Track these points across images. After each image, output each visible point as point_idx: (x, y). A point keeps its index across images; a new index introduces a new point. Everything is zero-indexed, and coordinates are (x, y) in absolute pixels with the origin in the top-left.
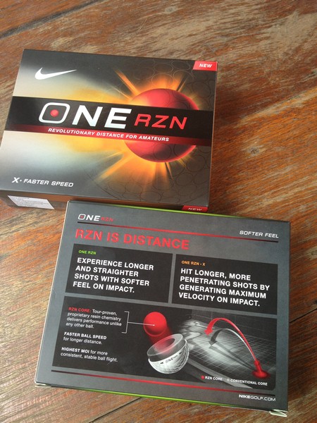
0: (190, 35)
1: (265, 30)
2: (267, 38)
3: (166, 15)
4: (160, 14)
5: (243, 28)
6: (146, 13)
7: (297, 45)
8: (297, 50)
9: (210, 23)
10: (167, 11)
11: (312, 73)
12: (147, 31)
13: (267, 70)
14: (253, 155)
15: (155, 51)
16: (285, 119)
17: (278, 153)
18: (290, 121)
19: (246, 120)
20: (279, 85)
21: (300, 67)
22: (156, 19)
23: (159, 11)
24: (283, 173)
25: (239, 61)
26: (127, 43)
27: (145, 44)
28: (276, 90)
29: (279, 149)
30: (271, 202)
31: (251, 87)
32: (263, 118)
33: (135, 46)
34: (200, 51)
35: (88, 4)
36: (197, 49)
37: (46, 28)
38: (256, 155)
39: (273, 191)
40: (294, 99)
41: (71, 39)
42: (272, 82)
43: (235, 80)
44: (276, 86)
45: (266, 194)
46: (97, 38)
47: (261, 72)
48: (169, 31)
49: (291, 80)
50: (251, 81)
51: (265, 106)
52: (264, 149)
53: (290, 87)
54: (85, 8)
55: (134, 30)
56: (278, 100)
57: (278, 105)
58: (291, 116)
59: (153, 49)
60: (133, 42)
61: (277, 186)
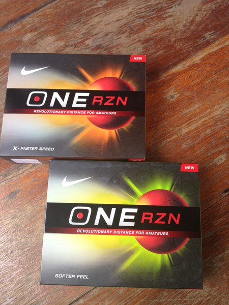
0: (118, 20)
1: (168, 11)
2: (170, 16)
3: (99, 8)
4: (95, 7)
5: (153, 11)
6: (85, 7)
7: (191, 18)
8: (192, 22)
9: (130, 10)
10: (99, 5)
11: (204, 37)
12: (88, 21)
13: (173, 39)
14: (171, 100)
15: (95, 35)
16: (190, 72)
17: (188, 96)
18: (193, 73)
19: (164, 76)
20: (183, 49)
21: (196, 34)
22: (93, 12)
23: (94, 5)
24: (193, 109)
25: (154, 35)
26: (76, 32)
27: (88, 30)
28: (181, 52)
29: (188, 94)
30: (187, 130)
31: (164, 53)
32: (175, 73)
33: (81, 33)
34: (126, 31)
35: (43, 6)
36: (124, 29)
37: (17, 28)
38: (174, 99)
39: (188, 123)
40: (194, 57)
41: (36, 33)
42: (178, 47)
43: (153, 48)
44: (181, 50)
45: (183, 125)
46: (54, 30)
47: (170, 41)
48: (103, 19)
49: (190, 44)
50: (164, 48)
51: (175, 64)
52: (179, 95)
53: (191, 49)
54: (42, 9)
55: (78, 21)
56: (183, 60)
57: (183, 63)
58: (193, 69)
59: (94, 34)
60: (79, 30)
61: (190, 119)
